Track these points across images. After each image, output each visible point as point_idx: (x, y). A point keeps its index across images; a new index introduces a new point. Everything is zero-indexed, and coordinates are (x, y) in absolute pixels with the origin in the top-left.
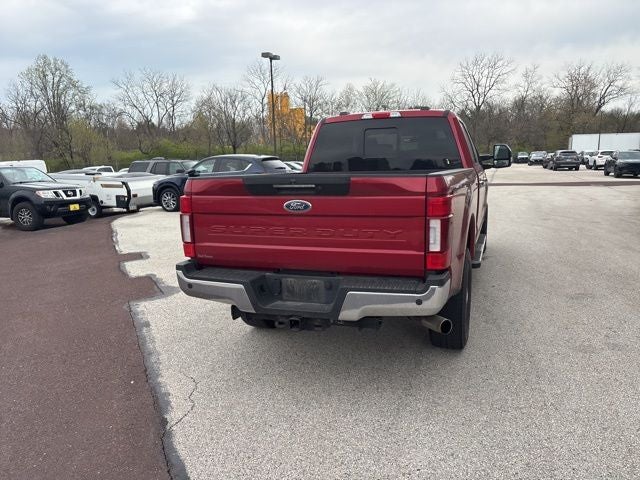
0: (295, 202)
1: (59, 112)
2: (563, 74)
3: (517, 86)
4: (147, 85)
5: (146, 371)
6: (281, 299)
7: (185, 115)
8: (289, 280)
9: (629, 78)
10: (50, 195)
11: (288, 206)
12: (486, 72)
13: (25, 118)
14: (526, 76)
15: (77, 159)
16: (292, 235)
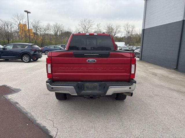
0: (91, 60)
2: (106, 26)
3: (95, 28)
5: (29, 120)
6: (84, 90)
8: (87, 84)
9: (121, 29)
11: (88, 61)
12: (87, 24)
14: (97, 26)
16: (89, 70)
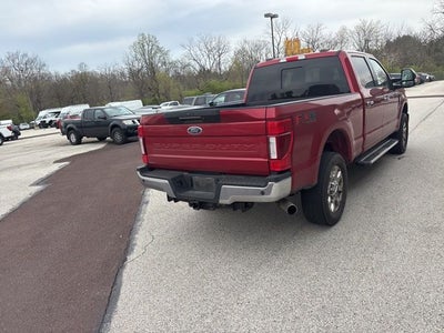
1: (152, 68)
4: (202, 44)
6: (193, 190)
7: (227, 62)
10: (130, 123)
13: (134, 74)
15: (162, 97)
16: (194, 149)
